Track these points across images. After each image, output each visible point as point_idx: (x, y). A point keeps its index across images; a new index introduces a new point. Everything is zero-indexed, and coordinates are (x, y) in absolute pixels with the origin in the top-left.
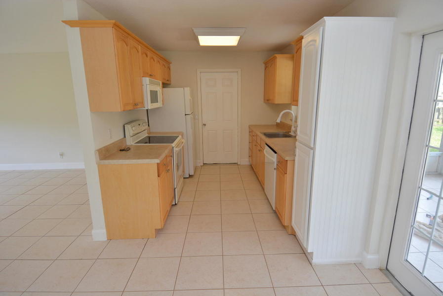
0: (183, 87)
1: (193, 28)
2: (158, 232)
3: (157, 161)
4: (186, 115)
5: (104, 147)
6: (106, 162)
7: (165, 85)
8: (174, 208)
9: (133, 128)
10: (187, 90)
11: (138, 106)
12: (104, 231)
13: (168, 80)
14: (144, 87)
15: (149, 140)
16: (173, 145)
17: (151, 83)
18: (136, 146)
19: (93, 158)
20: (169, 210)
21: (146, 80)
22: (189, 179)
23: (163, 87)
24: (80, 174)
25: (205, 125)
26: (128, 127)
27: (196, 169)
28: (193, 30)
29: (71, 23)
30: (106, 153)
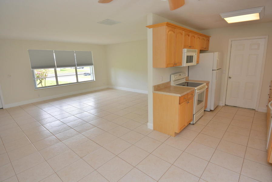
0: (214, 52)
1: (220, 14)
2: (177, 134)
3: (180, 95)
4: (213, 70)
5: (157, 85)
6: (157, 92)
7: (202, 51)
8: (192, 126)
9: (175, 77)
10: (216, 54)
11: (177, 65)
12: (152, 125)
13: (205, 48)
14: (183, 54)
15: (187, 84)
16: (196, 88)
17: (188, 51)
18: (175, 86)
19: (151, 89)
20: (186, 125)
21: (185, 50)
22: (210, 112)
23: (200, 53)
24: (146, 96)
25: (230, 78)
26: (172, 76)
27: (217, 107)
28: (220, 15)
29: (149, 27)
30: (157, 88)
